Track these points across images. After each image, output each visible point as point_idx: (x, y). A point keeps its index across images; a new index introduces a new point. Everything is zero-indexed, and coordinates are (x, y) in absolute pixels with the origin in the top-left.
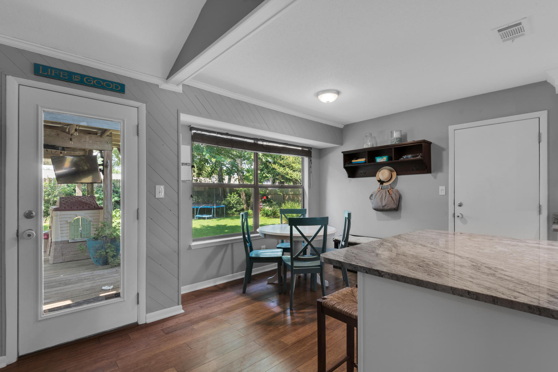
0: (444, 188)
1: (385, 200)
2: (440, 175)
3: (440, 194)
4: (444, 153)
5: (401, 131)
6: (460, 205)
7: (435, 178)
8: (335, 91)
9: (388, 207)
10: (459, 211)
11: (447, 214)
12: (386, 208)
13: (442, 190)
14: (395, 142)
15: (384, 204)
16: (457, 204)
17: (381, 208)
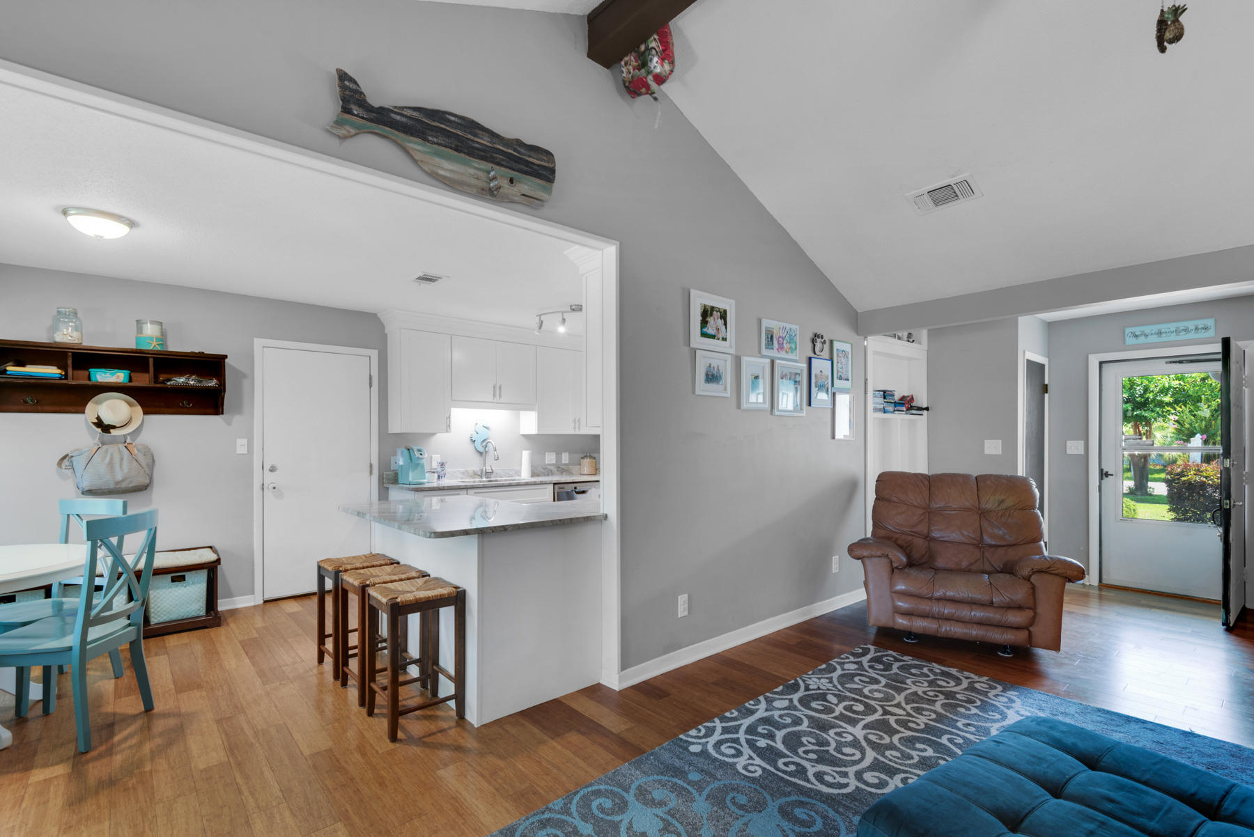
0: (245, 441)
1: (121, 467)
2: (237, 419)
3: (239, 452)
4: (246, 383)
5: (161, 323)
6: (273, 469)
7: (229, 424)
8: (128, 222)
9: (130, 483)
10: (270, 478)
11: (251, 486)
12: (124, 485)
13: (241, 446)
14: (155, 346)
15: (119, 477)
16: (267, 467)
17: (112, 486)
